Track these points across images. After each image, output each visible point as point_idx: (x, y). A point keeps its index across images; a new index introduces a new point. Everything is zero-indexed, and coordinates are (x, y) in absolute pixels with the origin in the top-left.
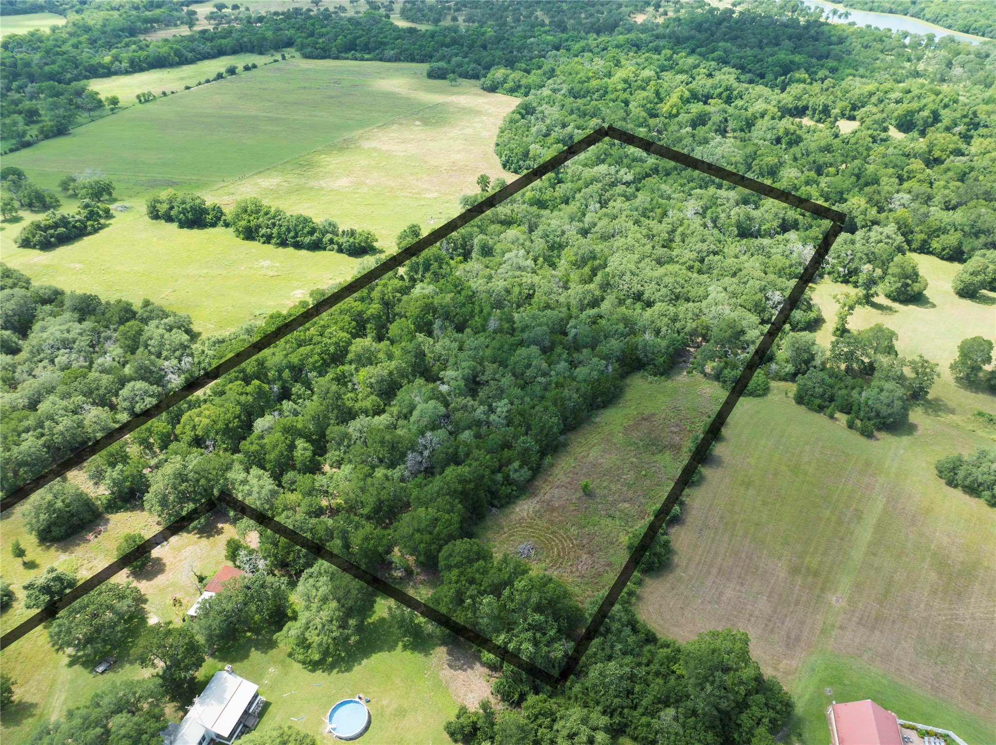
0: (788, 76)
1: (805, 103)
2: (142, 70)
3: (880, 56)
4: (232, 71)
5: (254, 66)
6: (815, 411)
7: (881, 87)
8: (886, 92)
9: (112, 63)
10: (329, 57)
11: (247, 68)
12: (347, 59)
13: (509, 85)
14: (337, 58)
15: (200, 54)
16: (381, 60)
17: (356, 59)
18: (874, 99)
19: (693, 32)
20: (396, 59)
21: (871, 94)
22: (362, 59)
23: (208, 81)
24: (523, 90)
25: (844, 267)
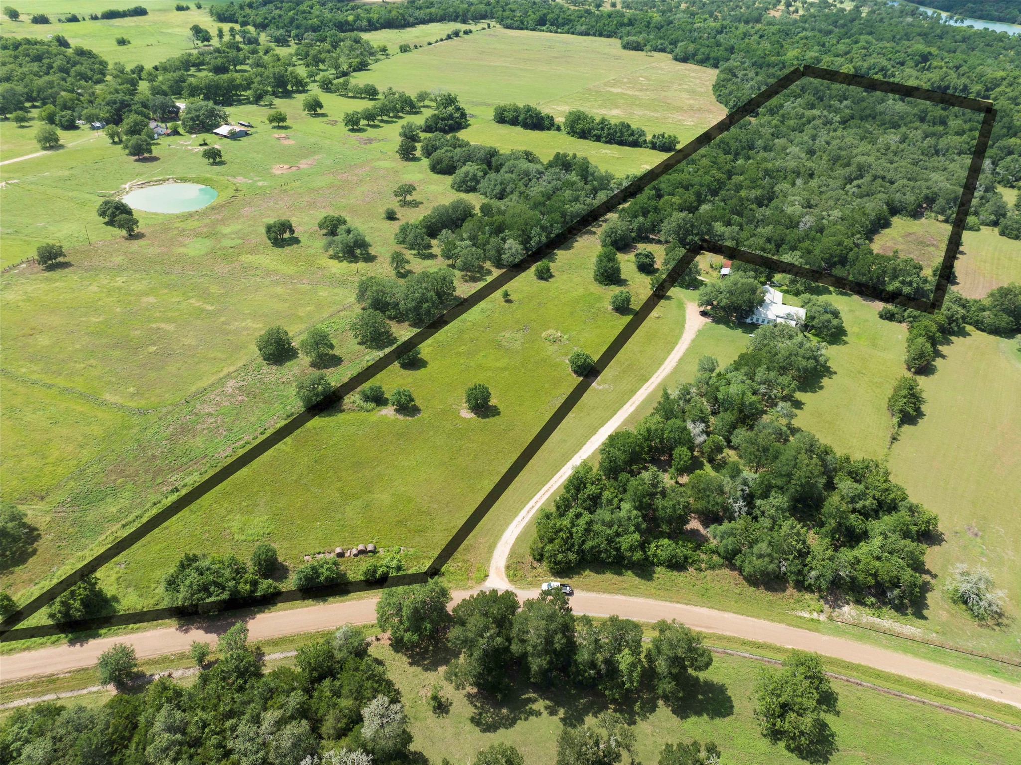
0: (928, 63)
1: (947, 83)
2: (376, 29)
3: (1003, 52)
4: (457, 34)
5: (471, 32)
6: (1012, 238)
7: (1011, 74)
8: (1015, 78)
9: (355, 21)
10: (527, 29)
11: (466, 33)
12: (543, 31)
13: (699, 57)
14: (533, 30)
15: (416, 19)
16: (573, 33)
17: (551, 32)
18: (1005, 83)
19: (831, 27)
20: (587, 34)
21: (1003, 79)
22: (556, 32)
23: (442, 40)
24: (711, 61)
25: (1013, 176)
